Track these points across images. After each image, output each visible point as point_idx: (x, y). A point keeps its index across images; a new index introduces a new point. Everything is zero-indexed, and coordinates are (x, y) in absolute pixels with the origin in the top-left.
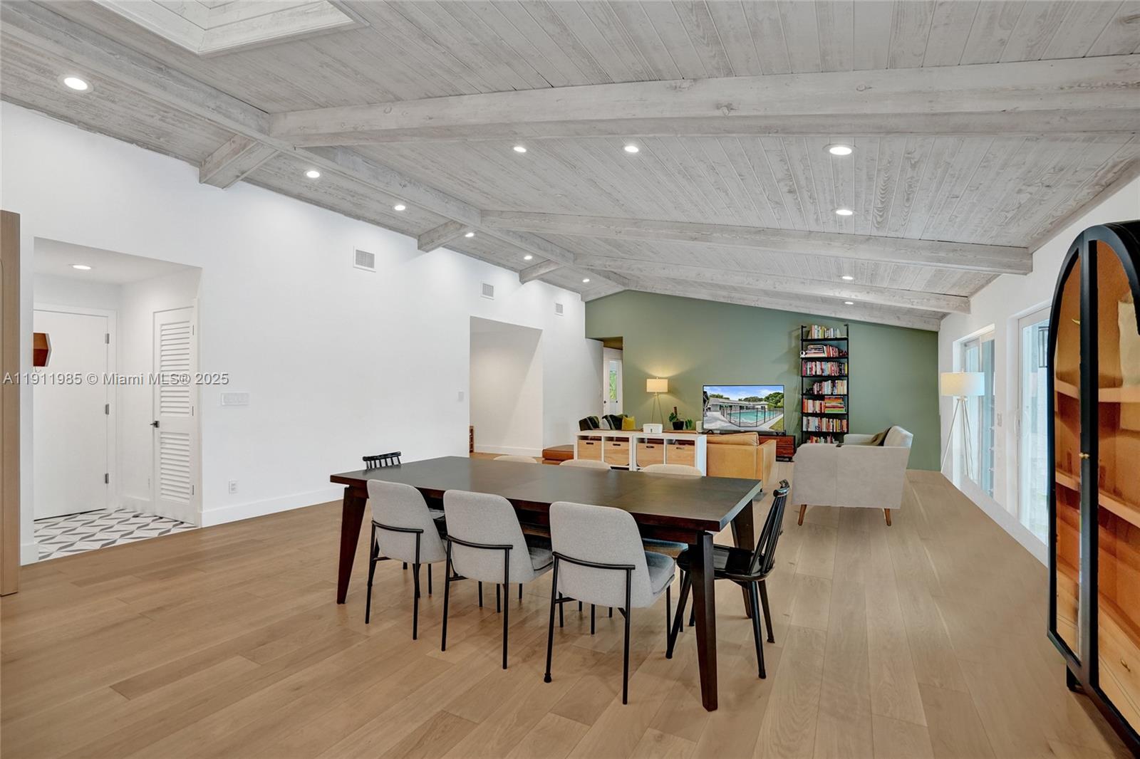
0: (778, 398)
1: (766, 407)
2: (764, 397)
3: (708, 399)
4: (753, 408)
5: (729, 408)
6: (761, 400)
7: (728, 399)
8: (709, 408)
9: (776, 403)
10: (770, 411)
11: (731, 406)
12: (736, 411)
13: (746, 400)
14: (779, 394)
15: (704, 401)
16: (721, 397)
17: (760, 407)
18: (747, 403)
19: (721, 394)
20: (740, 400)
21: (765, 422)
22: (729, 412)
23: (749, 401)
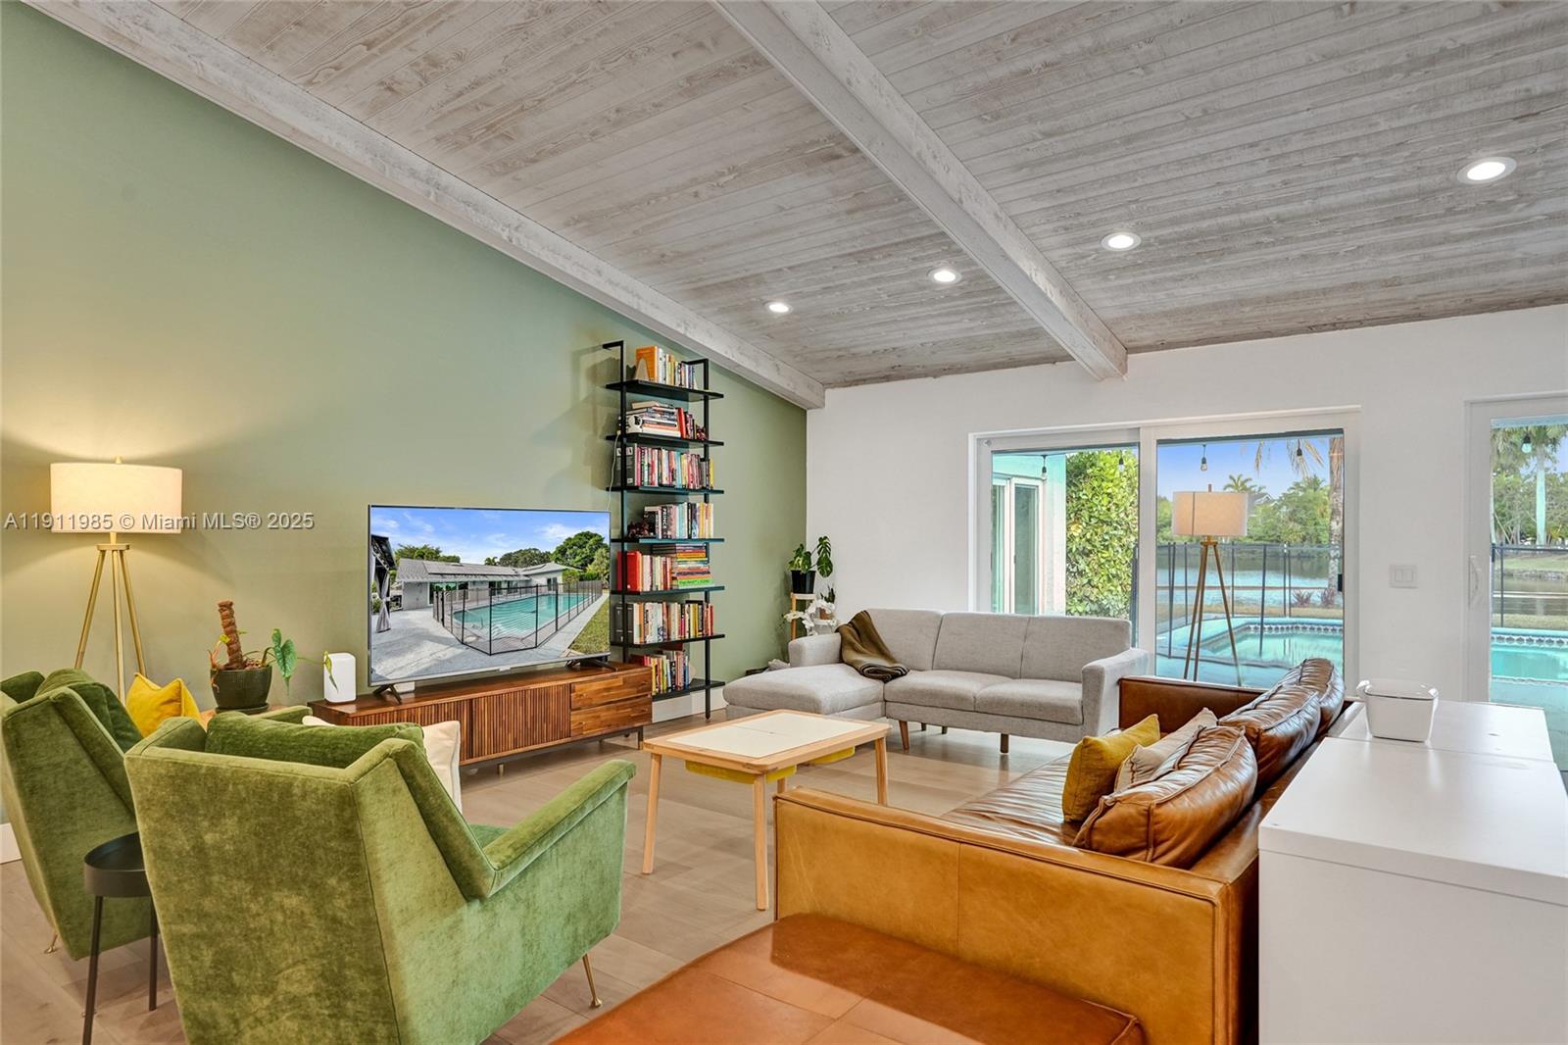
0: (586, 550)
1: (560, 580)
2: (552, 550)
3: (391, 564)
4: (527, 587)
5: (458, 593)
6: (544, 558)
7: (456, 559)
8: (397, 599)
9: (584, 566)
10: (569, 591)
11: (464, 586)
12: (478, 599)
13: (508, 560)
14: (588, 536)
15: (381, 573)
16: (433, 555)
17: (542, 581)
18: (509, 570)
19: (433, 544)
20: (490, 562)
21: (557, 630)
22: (458, 607)
23: (515, 564)
